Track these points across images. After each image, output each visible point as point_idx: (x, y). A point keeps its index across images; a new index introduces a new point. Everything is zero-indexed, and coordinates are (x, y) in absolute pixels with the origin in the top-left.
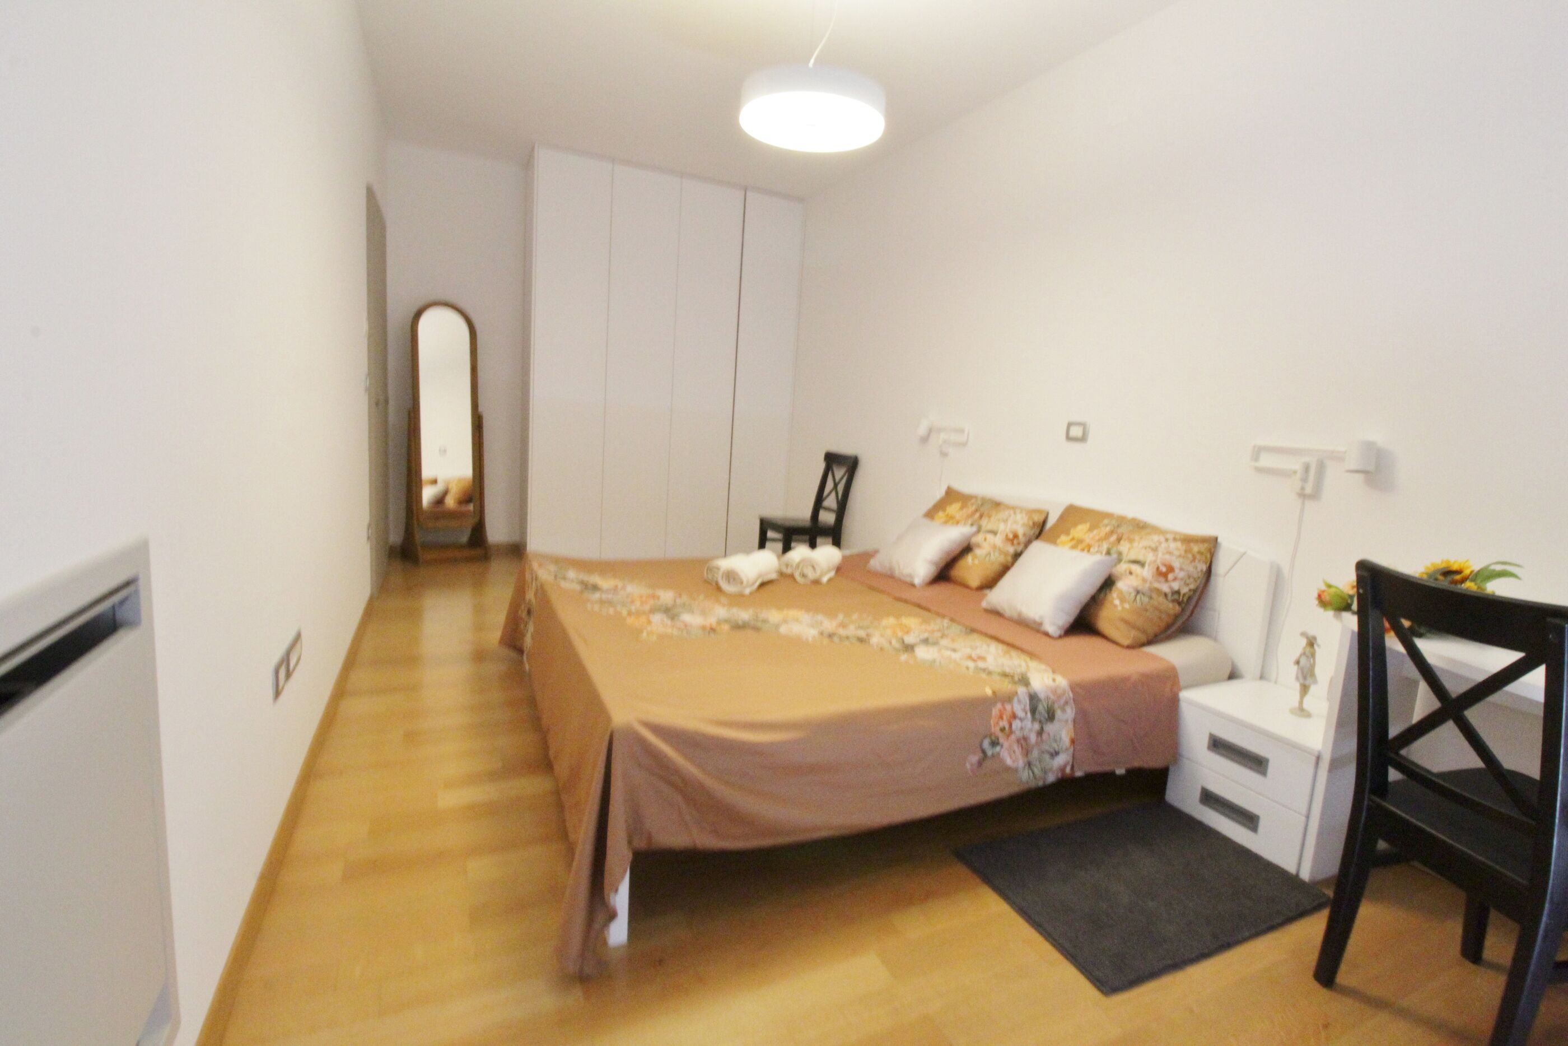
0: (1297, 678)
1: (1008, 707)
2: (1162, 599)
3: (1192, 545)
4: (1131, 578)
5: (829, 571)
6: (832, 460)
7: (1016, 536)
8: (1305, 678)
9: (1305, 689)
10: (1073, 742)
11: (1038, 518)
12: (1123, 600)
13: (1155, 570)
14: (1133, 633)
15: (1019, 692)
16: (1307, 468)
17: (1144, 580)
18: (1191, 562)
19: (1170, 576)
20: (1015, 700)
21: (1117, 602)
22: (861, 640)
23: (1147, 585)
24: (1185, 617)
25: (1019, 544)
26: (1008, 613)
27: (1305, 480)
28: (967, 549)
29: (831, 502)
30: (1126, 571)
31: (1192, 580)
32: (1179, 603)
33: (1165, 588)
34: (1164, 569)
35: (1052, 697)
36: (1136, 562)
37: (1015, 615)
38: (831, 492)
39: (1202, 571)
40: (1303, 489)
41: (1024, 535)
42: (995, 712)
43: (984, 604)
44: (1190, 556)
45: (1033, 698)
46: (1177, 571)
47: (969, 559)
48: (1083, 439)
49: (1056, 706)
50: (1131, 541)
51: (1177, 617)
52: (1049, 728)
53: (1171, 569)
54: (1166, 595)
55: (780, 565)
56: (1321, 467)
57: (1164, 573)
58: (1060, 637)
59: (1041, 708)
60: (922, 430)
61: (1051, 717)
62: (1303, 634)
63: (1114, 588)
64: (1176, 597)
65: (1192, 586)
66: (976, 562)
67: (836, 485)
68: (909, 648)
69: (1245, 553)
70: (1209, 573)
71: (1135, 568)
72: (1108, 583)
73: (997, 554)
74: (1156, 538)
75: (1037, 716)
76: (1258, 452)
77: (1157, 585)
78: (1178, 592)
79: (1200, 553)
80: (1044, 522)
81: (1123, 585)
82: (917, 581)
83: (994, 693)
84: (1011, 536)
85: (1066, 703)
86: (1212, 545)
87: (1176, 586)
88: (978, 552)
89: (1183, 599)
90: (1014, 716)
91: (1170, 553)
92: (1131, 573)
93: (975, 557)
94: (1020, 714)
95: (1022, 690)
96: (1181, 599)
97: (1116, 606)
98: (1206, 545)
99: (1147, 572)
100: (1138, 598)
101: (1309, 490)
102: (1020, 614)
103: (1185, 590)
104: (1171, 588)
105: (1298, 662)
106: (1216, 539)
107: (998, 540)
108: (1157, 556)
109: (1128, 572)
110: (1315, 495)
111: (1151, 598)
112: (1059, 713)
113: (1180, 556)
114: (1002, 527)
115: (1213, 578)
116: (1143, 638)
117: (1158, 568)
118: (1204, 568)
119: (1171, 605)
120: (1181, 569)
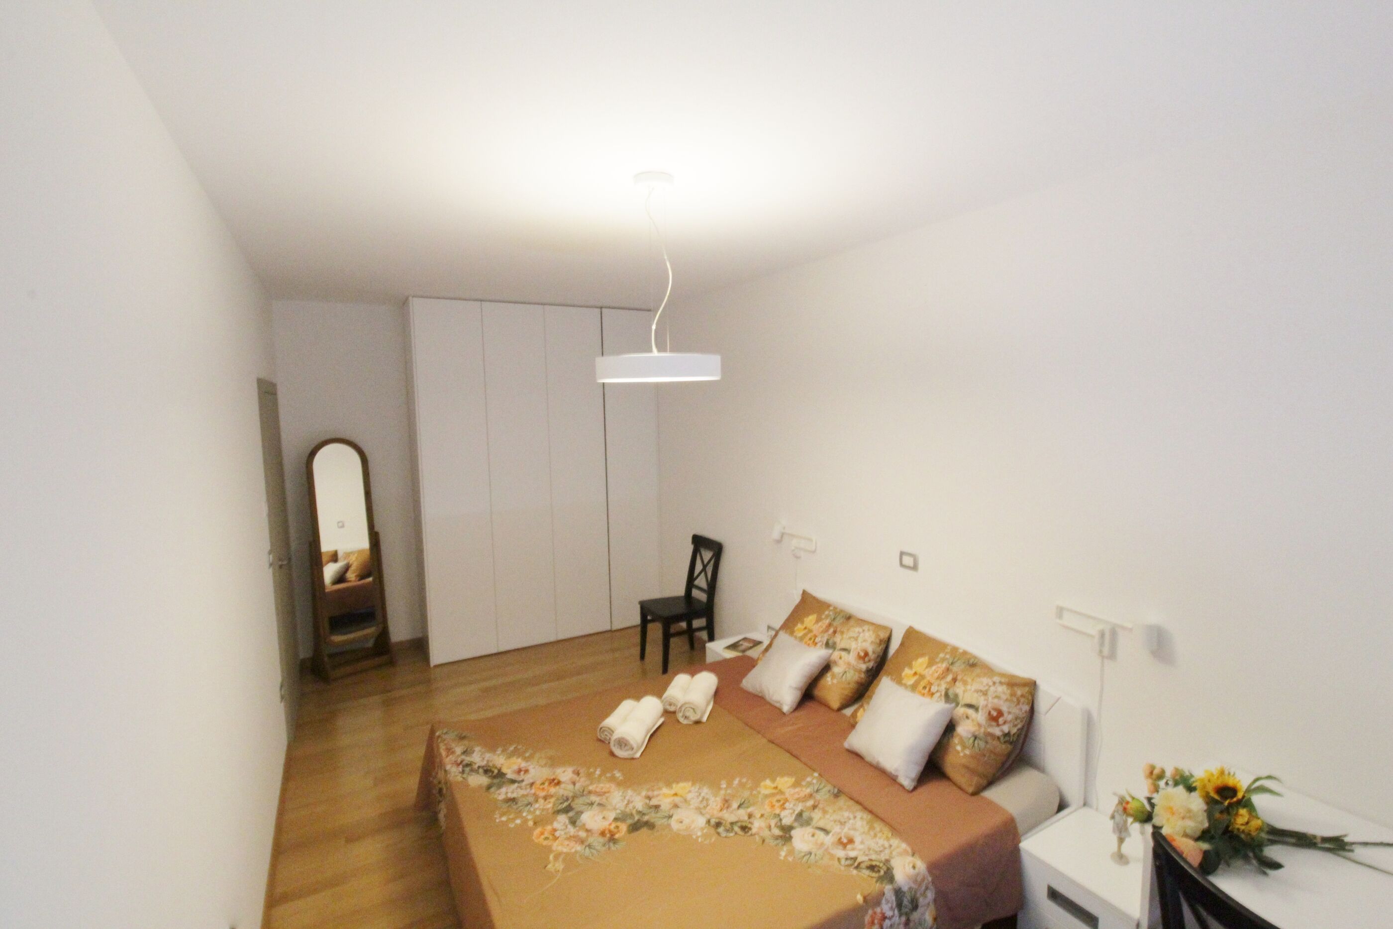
0: (1114, 831)
1: (878, 910)
2: (996, 743)
3: (1016, 688)
4: (968, 722)
5: (708, 705)
6: (699, 542)
7: (866, 654)
8: (1120, 832)
9: (1121, 840)
10: (935, 919)
11: (884, 635)
12: (964, 747)
13: (987, 714)
14: (976, 779)
15: (886, 892)
16: (1102, 635)
17: (979, 725)
18: (1016, 706)
19: (1001, 720)
20: (884, 901)
21: (959, 748)
22: (745, 829)
23: (982, 730)
24: (1017, 751)
25: (869, 661)
26: (868, 759)
27: (1102, 644)
28: (826, 668)
29: (701, 582)
30: (963, 714)
31: (1019, 721)
32: (1011, 743)
33: (997, 731)
34: (995, 714)
35: (913, 886)
36: (970, 706)
37: (874, 763)
38: (700, 573)
39: (1026, 712)
40: (1101, 651)
41: (874, 652)
42: (867, 919)
43: (846, 745)
44: (1015, 700)
45: (898, 892)
46: (1006, 715)
47: (828, 679)
48: (915, 568)
49: (918, 895)
50: (965, 683)
51: (1009, 755)
52: (915, 916)
53: (1000, 713)
54: (998, 738)
55: (664, 705)
56: (1114, 633)
57: (995, 717)
58: (915, 788)
59: (906, 902)
60: (776, 535)
61: (915, 906)
62: (1115, 794)
63: (955, 734)
64: (1007, 738)
65: (1019, 726)
66: (835, 681)
67: (705, 567)
68: (786, 833)
69: (1058, 699)
70: (1032, 711)
71: (970, 712)
72: (950, 728)
73: (852, 672)
74: (985, 680)
75: (904, 910)
76: (1060, 611)
77: (990, 730)
78: (1007, 735)
79: (1022, 696)
80: (889, 639)
81: (964, 730)
82: (786, 709)
83: (865, 898)
84: (862, 654)
85: (927, 888)
86: (1032, 686)
87: (1006, 728)
88: (836, 670)
89: (1013, 739)
90: (884, 918)
91: (997, 697)
92: (967, 717)
93: (833, 677)
94: (889, 913)
95: (888, 888)
96: (1011, 740)
97: (958, 752)
98: (1027, 689)
99: (980, 717)
100: (976, 742)
101: (1106, 650)
102: (878, 763)
103: (1014, 730)
104: (1002, 731)
105: (1113, 817)
106: (1035, 682)
107: (851, 658)
108: (987, 700)
109: (965, 717)
110: (1112, 656)
111: (987, 742)
112: (921, 901)
113: (1007, 700)
114: (853, 645)
115: (1036, 714)
116: (985, 782)
117: (990, 713)
118: (1026, 708)
119: (1004, 746)
120: (1009, 713)
